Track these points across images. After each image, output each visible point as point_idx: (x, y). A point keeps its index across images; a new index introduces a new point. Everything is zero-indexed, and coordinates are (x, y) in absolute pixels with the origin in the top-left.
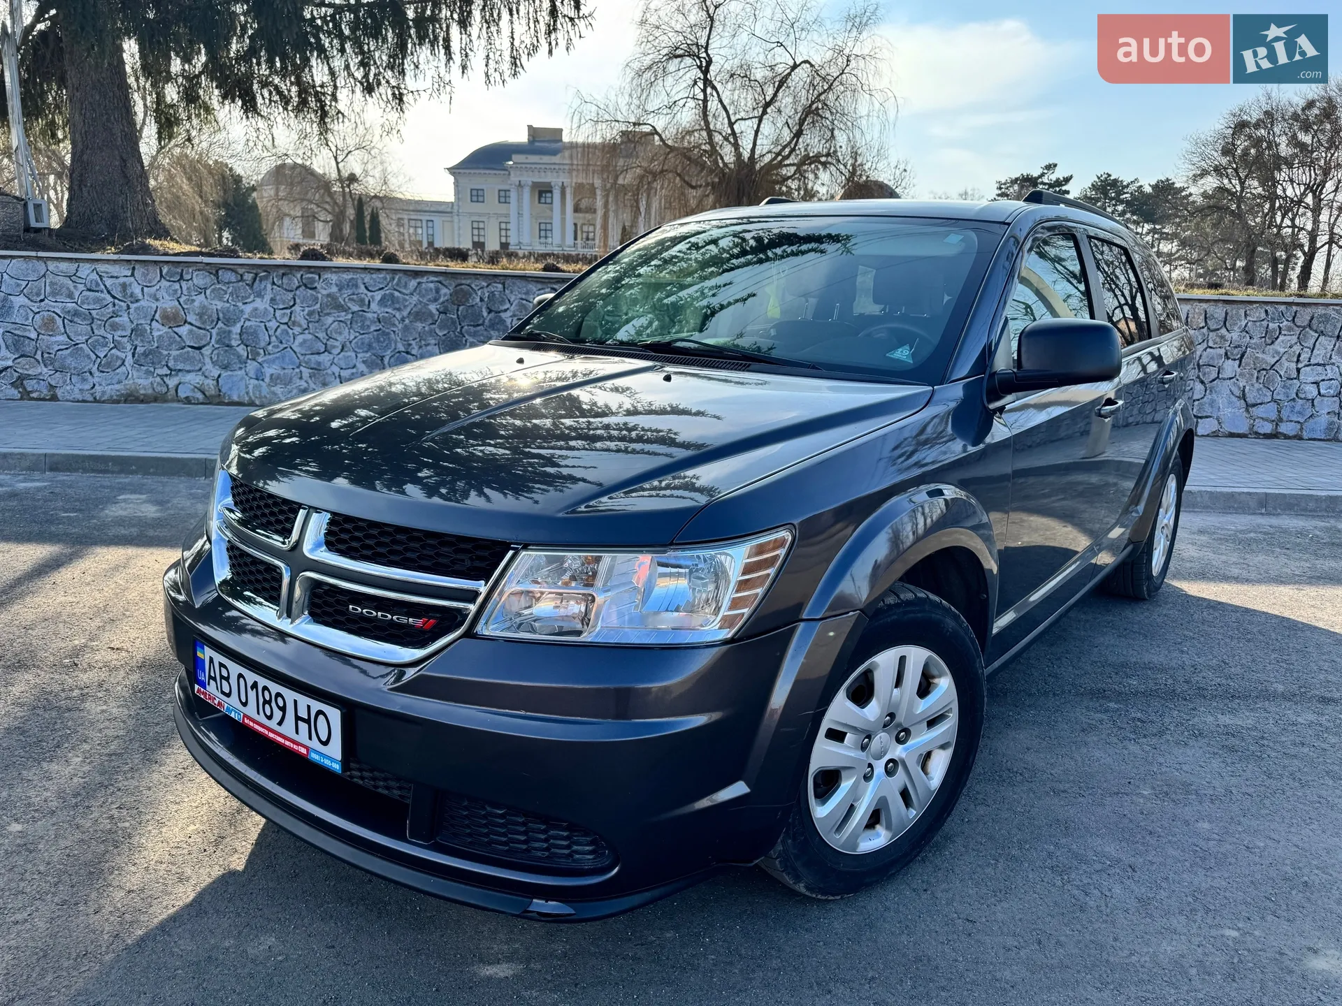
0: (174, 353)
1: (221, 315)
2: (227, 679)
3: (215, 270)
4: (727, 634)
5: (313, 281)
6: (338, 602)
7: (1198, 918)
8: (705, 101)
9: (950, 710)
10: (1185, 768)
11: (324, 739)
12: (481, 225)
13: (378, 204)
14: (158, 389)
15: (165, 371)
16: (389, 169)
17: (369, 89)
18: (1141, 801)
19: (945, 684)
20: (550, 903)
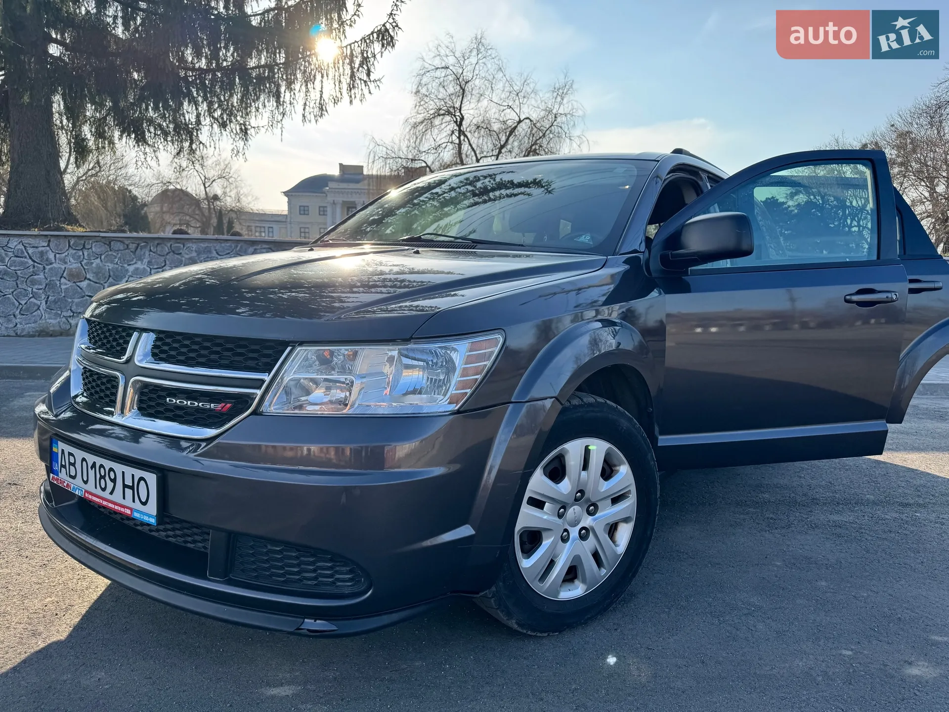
0: (76, 300)
1: (112, 273)
2: (74, 465)
3: (108, 242)
4: (455, 407)
5: (179, 248)
6: (159, 397)
7: (821, 643)
8: (460, 144)
9: (629, 492)
10: (806, 547)
11: (144, 500)
12: (307, 230)
13: (233, 215)
14: (63, 326)
15: (70, 313)
16: (242, 192)
17: (223, 125)
18: (775, 569)
19: (624, 470)
20: (318, 621)
